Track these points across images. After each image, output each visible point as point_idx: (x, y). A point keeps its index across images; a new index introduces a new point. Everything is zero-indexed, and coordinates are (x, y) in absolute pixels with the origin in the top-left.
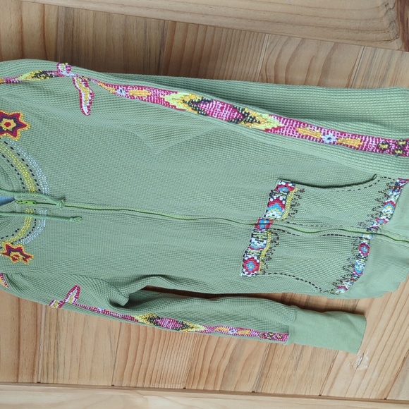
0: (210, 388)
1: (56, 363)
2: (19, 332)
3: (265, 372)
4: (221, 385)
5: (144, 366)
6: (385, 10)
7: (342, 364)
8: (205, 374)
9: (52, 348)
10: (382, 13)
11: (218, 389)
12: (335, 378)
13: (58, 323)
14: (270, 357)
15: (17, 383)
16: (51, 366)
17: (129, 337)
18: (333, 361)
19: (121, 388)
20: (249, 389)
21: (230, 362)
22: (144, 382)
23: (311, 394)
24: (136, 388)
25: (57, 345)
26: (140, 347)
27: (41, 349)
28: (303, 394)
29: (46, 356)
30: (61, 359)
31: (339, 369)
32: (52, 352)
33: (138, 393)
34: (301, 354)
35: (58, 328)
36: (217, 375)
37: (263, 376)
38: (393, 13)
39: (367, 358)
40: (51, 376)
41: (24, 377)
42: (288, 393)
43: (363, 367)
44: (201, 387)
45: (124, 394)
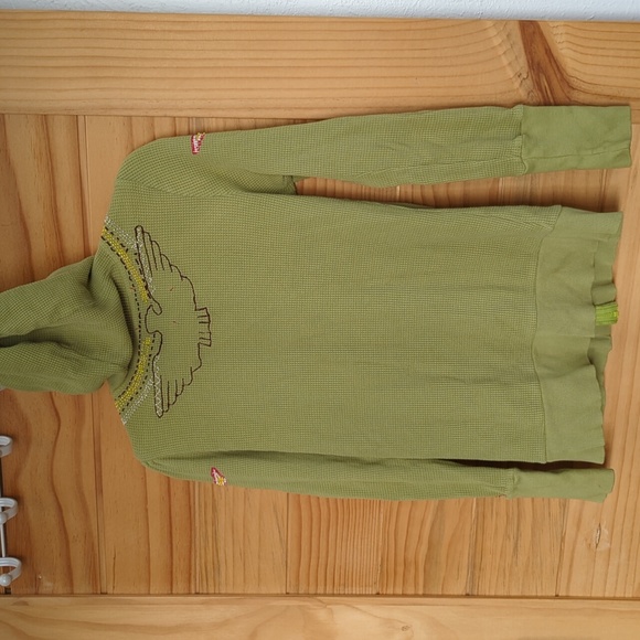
0: (411, 591)
1: (216, 562)
2: (170, 518)
3: (478, 560)
4: (424, 587)
5: (322, 561)
6: (519, 81)
7: (575, 542)
8: (400, 569)
9: (210, 539)
10: (517, 85)
11: (421, 592)
12: (571, 566)
13: (214, 500)
14: (480, 538)
15: (171, 594)
16: (210, 567)
17: (300, 518)
18: (563, 540)
19: (297, 595)
20: (461, 592)
21: (429, 549)
22: (325, 585)
23: (544, 594)
24: (316, 595)
25: (215, 533)
26: (315, 532)
27: (197, 543)
28: (534, 594)
29: (203, 551)
30: (221, 555)
31: (573, 551)
32: (210, 545)
33: (320, 601)
34: (518, 530)
35: (214, 509)
36: (416, 569)
37: (475, 568)
38: (529, 82)
39: (606, 532)
40: (211, 582)
41: (180, 586)
42: (513, 594)
43: (604, 546)
44: (399, 591)
45: (302, 603)
